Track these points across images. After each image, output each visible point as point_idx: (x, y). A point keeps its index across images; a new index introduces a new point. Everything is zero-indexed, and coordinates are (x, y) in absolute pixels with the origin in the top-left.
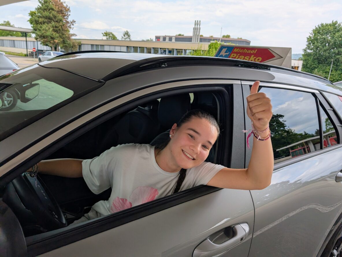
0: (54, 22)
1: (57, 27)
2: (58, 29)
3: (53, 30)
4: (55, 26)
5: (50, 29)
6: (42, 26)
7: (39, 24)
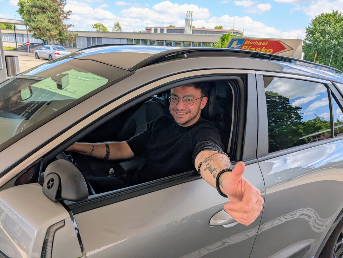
0: (49, 12)
1: (53, 17)
2: (54, 19)
3: (49, 21)
4: (50, 17)
5: (46, 20)
6: (36, 16)
7: (33, 15)
